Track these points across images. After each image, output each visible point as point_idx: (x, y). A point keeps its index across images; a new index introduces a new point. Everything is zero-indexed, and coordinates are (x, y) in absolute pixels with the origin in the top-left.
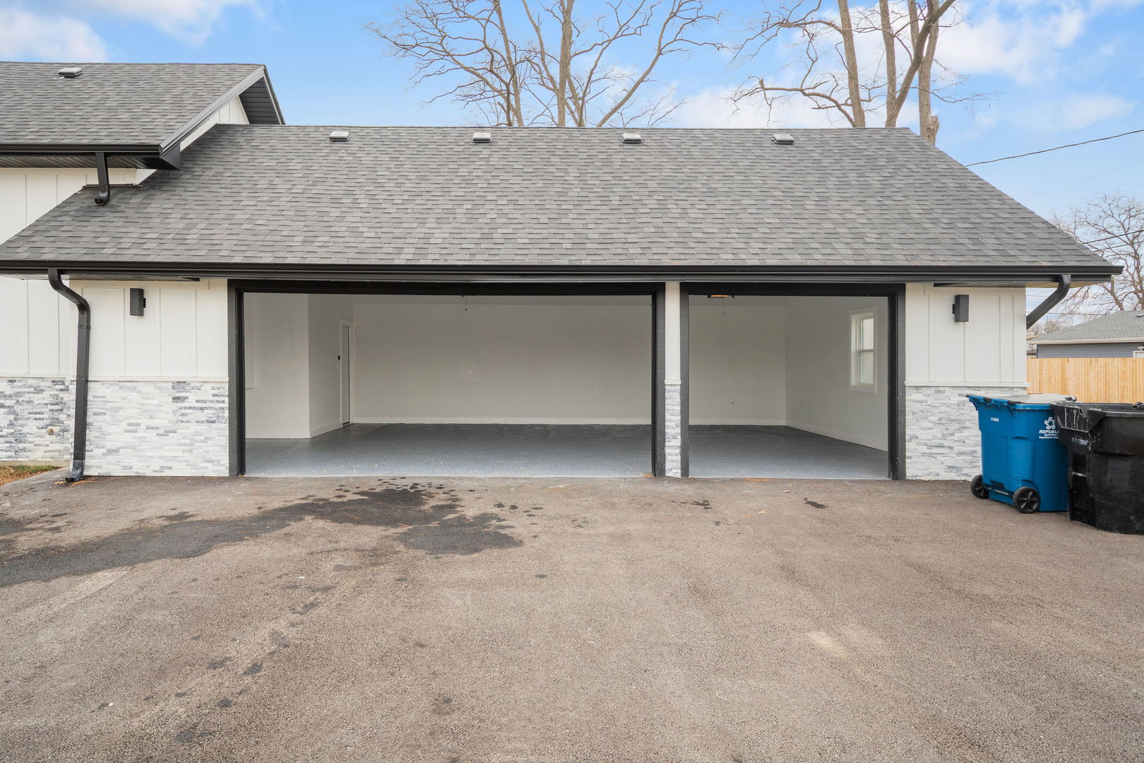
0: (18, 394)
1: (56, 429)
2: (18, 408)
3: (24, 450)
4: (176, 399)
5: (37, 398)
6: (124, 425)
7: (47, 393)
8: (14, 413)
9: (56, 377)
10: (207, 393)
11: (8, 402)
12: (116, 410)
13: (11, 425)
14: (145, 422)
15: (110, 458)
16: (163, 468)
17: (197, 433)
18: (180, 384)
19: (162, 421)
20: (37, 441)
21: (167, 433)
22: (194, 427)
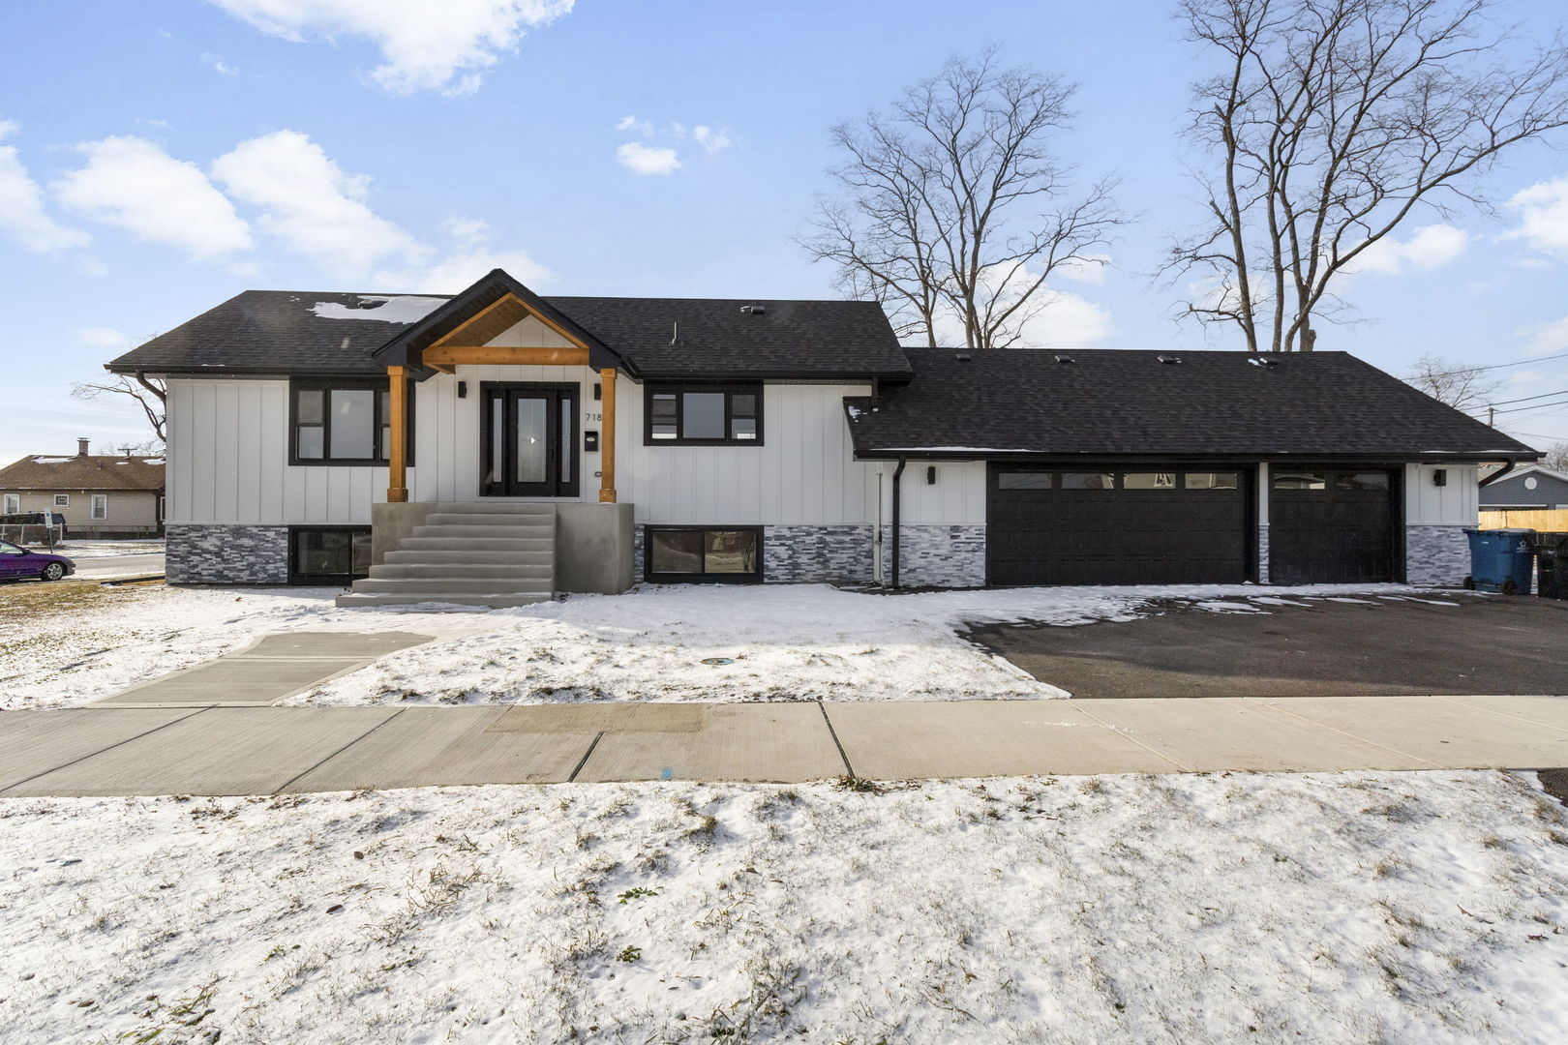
0: (795, 537)
1: (821, 560)
2: (795, 546)
3: (799, 574)
4: (953, 537)
5: (808, 540)
6: (919, 554)
7: (815, 537)
8: (792, 549)
9: (822, 525)
10: (973, 533)
11: (789, 542)
12: (914, 544)
13: (790, 557)
14: (933, 552)
15: (911, 575)
16: (943, 581)
17: (965, 559)
18: (955, 528)
19: (943, 551)
20: (808, 568)
21: (946, 559)
22: (964, 555)
